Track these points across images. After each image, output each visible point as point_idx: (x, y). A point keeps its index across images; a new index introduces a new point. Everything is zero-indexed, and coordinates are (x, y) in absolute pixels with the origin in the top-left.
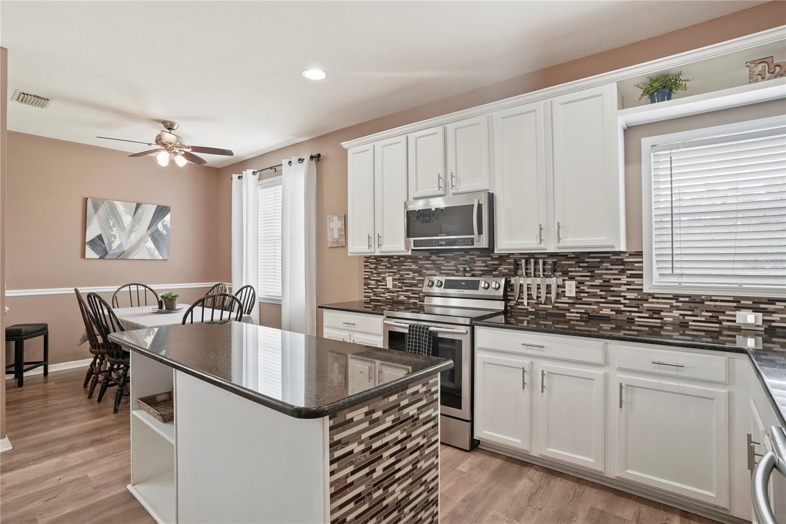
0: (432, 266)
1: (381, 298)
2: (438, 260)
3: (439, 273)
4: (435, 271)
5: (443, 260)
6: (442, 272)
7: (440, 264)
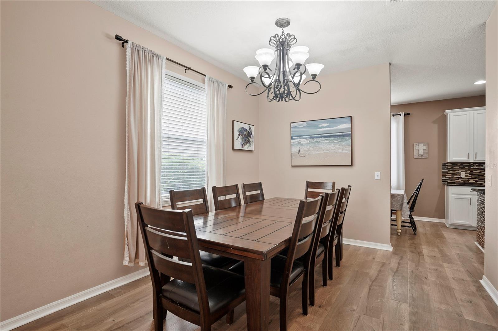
1: (456, 182)
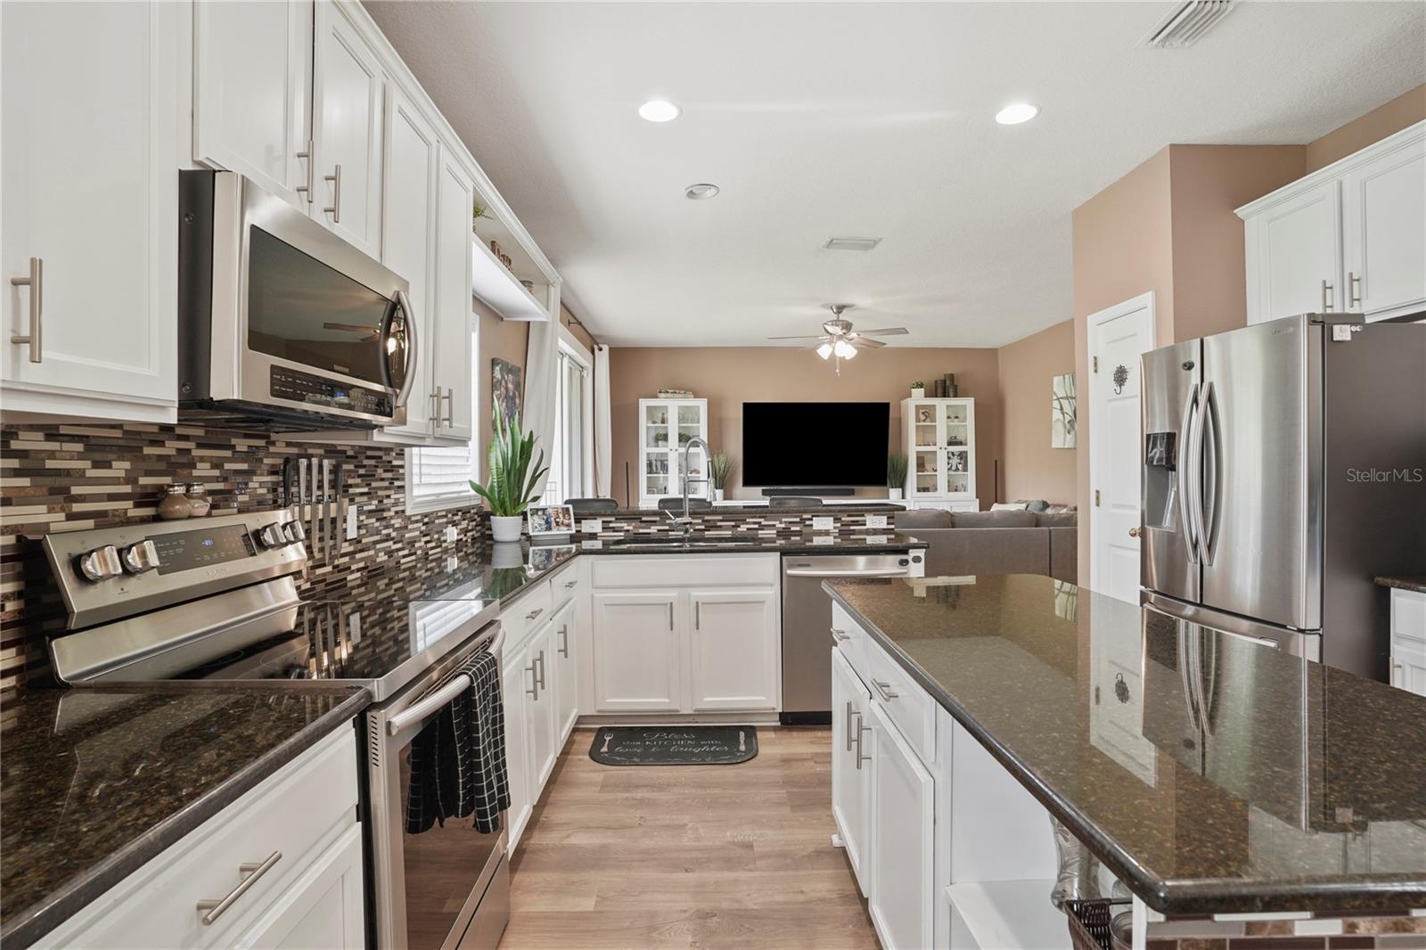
0: (25, 482)
2: (52, 455)
3: (62, 516)
4: (44, 508)
5: (80, 456)
6: (77, 508)
7: (67, 473)
